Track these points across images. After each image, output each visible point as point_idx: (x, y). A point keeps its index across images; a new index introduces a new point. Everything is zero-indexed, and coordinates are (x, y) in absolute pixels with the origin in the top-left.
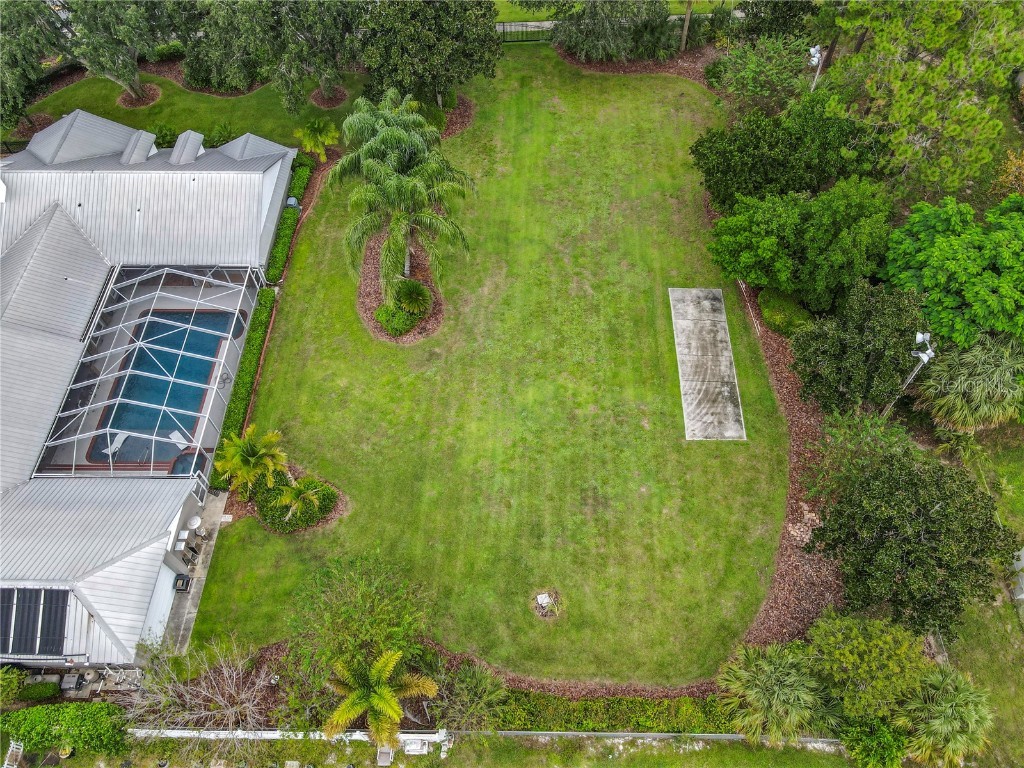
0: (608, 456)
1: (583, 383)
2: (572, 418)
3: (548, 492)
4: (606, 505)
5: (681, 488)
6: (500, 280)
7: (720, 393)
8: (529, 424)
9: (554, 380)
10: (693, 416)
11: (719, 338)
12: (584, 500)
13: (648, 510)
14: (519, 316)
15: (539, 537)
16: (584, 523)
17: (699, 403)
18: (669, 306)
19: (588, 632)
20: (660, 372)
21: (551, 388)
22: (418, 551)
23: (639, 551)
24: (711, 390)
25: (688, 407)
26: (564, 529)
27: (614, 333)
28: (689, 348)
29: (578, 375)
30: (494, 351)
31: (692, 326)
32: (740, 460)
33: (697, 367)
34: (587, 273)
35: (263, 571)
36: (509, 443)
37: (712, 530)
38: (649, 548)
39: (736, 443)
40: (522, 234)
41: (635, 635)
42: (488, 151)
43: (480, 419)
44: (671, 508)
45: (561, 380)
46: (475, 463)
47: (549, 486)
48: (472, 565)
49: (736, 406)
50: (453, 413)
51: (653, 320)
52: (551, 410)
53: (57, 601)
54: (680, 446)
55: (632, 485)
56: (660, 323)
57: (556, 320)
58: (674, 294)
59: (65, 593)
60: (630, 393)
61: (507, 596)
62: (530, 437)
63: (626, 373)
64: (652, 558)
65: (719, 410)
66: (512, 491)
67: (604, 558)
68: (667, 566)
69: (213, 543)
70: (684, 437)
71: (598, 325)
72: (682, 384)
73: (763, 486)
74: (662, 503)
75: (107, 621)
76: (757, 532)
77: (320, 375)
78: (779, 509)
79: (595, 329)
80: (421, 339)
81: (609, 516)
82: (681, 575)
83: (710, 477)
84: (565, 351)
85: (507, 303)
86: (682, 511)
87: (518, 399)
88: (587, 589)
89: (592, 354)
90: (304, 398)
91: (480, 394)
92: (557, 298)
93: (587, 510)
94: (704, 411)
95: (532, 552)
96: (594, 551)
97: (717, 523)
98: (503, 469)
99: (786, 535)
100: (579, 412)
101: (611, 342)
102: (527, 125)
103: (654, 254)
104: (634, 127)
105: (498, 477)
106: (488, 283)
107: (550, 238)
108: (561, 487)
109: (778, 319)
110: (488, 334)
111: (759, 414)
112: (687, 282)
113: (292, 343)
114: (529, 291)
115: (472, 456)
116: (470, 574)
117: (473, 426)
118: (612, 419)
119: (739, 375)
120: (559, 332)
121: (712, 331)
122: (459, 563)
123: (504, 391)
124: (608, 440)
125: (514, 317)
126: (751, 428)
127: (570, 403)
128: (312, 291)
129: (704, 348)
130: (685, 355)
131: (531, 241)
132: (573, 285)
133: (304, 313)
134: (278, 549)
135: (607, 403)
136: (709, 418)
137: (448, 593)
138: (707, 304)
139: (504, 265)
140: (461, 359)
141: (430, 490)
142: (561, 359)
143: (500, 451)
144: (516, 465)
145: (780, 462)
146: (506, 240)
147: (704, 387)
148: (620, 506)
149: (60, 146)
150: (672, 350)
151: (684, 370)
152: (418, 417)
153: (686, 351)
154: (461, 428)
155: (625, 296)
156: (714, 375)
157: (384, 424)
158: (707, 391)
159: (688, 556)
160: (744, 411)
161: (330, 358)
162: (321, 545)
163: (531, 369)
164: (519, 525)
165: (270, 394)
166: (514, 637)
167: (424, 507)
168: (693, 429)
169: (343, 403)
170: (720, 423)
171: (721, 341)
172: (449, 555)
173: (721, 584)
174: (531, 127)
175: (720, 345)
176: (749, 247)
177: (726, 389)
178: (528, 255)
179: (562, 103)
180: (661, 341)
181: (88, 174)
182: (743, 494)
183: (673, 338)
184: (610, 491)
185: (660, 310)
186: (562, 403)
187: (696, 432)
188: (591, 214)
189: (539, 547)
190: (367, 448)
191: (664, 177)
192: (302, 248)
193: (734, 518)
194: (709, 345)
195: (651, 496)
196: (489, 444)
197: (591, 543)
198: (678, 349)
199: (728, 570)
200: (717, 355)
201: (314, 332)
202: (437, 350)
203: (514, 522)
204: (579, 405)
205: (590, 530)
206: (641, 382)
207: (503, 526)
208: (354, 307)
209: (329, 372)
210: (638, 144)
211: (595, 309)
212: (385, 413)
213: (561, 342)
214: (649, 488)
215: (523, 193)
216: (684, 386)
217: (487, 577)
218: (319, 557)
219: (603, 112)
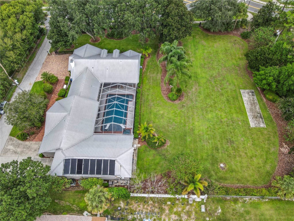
0: (232, 131)
1: (222, 113)
2: (221, 122)
3: (218, 139)
4: (234, 143)
5: (252, 139)
6: (197, 87)
7: (257, 116)
8: (211, 123)
9: (215, 112)
10: (251, 121)
11: (255, 102)
12: (228, 141)
13: (244, 144)
14: (203, 96)
15: (218, 150)
16: (228, 147)
17: (253, 118)
18: (241, 94)
19: (234, 173)
20: (241, 110)
21: (214, 114)
23: (244, 154)
24: (255, 115)
25: (250, 119)
26: (224, 148)
27: (228, 101)
28: (248, 104)
29: (221, 111)
30: (199, 105)
31: (248, 99)
32: (265, 132)
33: (251, 109)
34: (218, 86)
35: (151, 158)
36: (206, 127)
37: (261, 149)
38: (246, 153)
39: (263, 128)
40: (200, 76)
41: (246, 174)
42: (188, 54)
43: (198, 122)
44: (250, 144)
45: (217, 112)
46: (199, 132)
48: (202, 157)
49: (262, 119)
50: (191, 120)
51: (238, 98)
52: (216, 119)
53: (113, 162)
54: (249, 128)
55: (239, 138)
56: (239, 98)
58: (242, 91)
59: (114, 161)
60: (235, 115)
61: (212, 164)
62: (211, 126)
63: (233, 111)
64: (247, 156)
65: (258, 120)
66: (209, 139)
67: (235, 155)
68: (251, 158)
69: (137, 151)
70: (250, 126)
71: (224, 99)
72: (247, 113)
73: (272, 138)
74: (247, 142)
75: (125, 167)
76: (272, 150)
77: (155, 110)
78: (277, 144)
80: (179, 102)
81: (234, 145)
82: (255, 160)
83: (258, 136)
84: (216, 105)
85: (200, 93)
86: (253, 144)
87: (207, 117)
88: (232, 163)
89: (223, 106)
90: (152, 116)
91: (197, 115)
92: (212, 92)
93: (229, 144)
94: (254, 120)
95: (217, 154)
96: (232, 154)
97: (262, 147)
98: (206, 134)
99: (280, 150)
100: (222, 120)
101: (228, 103)
102: (197, 48)
103: (235, 81)
104: (224, 49)
105: (205, 136)
106: (194, 88)
107: (208, 77)
108: (221, 137)
109: (271, 97)
110: (196, 101)
111: (268, 121)
112: (245, 88)
113: (146, 102)
114: (205, 90)
115: (198, 131)
116: (202, 159)
117: (196, 123)
118: (231, 122)
119: (262, 111)
120: (214, 100)
121: (253, 100)
122: (199, 156)
123: (203, 115)
124: (231, 127)
125: (202, 97)
126: (267, 124)
127: (220, 118)
128: (149, 89)
129: (252, 105)
130: (247, 106)
131: (203, 78)
132: (215, 89)
133: (148, 95)
134: (153, 153)
135: (229, 118)
136: (256, 122)
138: (250, 94)
139: (197, 83)
140: (191, 107)
141: (189, 139)
142: (216, 107)
143: (204, 129)
144: (209, 133)
145: (276, 133)
146: (197, 77)
147: (253, 114)
148: (237, 143)
149: (85, 53)
150: (244, 105)
151: (247, 110)
152: (182, 121)
153: (247, 105)
154: (194, 124)
155: (229, 92)
156: (255, 111)
157: (174, 123)
158: (254, 115)
159: (256, 155)
160: (264, 120)
161: (157, 106)
162: (164, 152)
163: (209, 109)
164: (212, 147)
165: (143, 115)
166: (216, 174)
167: (188, 143)
168: (252, 124)
169: (163, 117)
170: (259, 123)
173: (266, 162)
174: (198, 49)
175: (256, 104)
176: (265, 79)
177: (259, 115)
178: (203, 81)
179: (204, 42)
180: (241, 103)
181: (95, 60)
182: (268, 140)
183: (243, 102)
184: (234, 139)
185: (239, 95)
186: (218, 118)
187: (253, 125)
188: (217, 71)
189: (218, 152)
190: (171, 128)
191: (234, 62)
192: (144, 79)
193: (266, 146)
194: (253, 104)
195: (244, 141)
197: (232, 152)
198: (245, 105)
199: (267, 159)
200: (255, 106)
201: (152, 100)
202: (184, 104)
203: (211, 146)
204: (222, 118)
205: (230, 148)
206: (237, 113)
207: (208, 147)
208: (161, 94)
209: (158, 110)
210: (226, 53)
211: (222, 95)
212: (174, 120)
213: (215, 103)
214: (243, 139)
215: (199, 65)
216: (248, 114)
217: (207, 160)
218: (164, 155)
219: (216, 45)
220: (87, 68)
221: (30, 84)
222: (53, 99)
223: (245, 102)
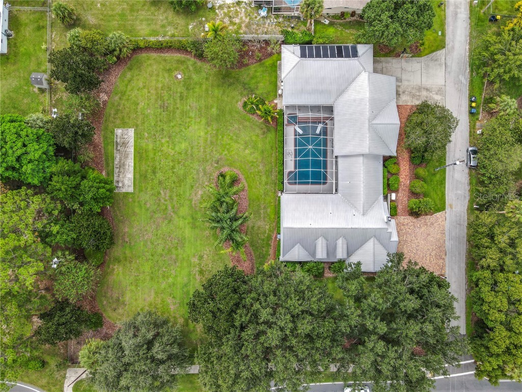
0: (159, 123)
1: (166, 151)
2: (170, 137)
3: (178, 111)
4: (161, 106)
5: (137, 111)
6: (195, 198)
7: (121, 147)
8: (184, 135)
9: (175, 152)
10: (131, 138)
11: (118, 169)
12: (167, 107)
13: (148, 104)
14: (187, 180)
15: (181, 96)
16: (167, 100)
17: (128, 142)
18: (134, 184)
19: (167, 68)
20: (140, 155)
21: (177, 149)
22: (216, 91)
23: (152, 91)
25: (132, 141)
26: (173, 98)
27: (154, 172)
29: (167, 154)
30: (196, 165)
31: (127, 175)
32: (118, 122)
33: (127, 157)
34: (163, 201)
36: (190, 128)
37: (130, 98)
38: (149, 92)
39: (118, 128)
40: (187, 221)
41: (155, 67)
42: (201, 272)
43: (200, 137)
44: (141, 105)
45: (173, 152)
46: (201, 121)
47: (178, 112)
48: (200, 87)
49: (116, 141)
50: (209, 139)
51: (141, 177)
52: (176, 140)
54: (136, 126)
55: (152, 112)
56: (137, 176)
57: (174, 178)
60: (151, 147)
61: (190, 78)
62: (183, 130)
63: (151, 155)
64: (148, 89)
65: (122, 140)
66: (189, 111)
67: (162, 89)
68: (144, 87)
70: (135, 130)
71: (160, 175)
73: (113, 112)
74: (144, 107)
76: (117, 98)
77: (256, 155)
78: (109, 105)
79: (161, 173)
80: (221, 170)
81: (160, 102)
82: (141, 85)
83: (128, 116)
84: (171, 164)
85: (192, 187)
86: (138, 104)
87: (187, 144)
88: (167, 80)
89: (162, 163)
90: (260, 145)
91: (200, 146)
92: (174, 188)
93: (166, 105)
94: (127, 139)
95: (183, 91)
96: (165, 92)
97: (128, 100)
98: (192, 118)
99: (109, 97)
100: (168, 139)
101: (155, 168)
102: (185, 290)
103: (137, 210)
104: (139, 286)
105: (193, 116)
106: (199, 196)
107: (176, 219)
108: (174, 112)
110: (198, 172)
111: (109, 139)
112: (126, 194)
113: (268, 170)
114: (184, 192)
115: (201, 123)
116: (201, 84)
117: (202, 134)
118: (157, 137)
119: (114, 154)
120: (173, 173)
121: (120, 172)
122: (204, 87)
123: (192, 148)
124: (159, 129)
125: (189, 180)
126: (112, 132)
127: (170, 142)
128: (266, 194)
129: (124, 165)
130: (130, 162)
131: (183, 217)
132: (168, 195)
133: (266, 184)
135: (158, 142)
136: (126, 137)
137: (207, 79)
138: (120, 185)
139: (193, 205)
140: (207, 161)
141: (214, 111)
142: (173, 161)
143: (193, 125)
144: (188, 120)
145: (106, 120)
146: (193, 218)
148: (156, 106)
150: (135, 164)
151: (132, 156)
152: (220, 137)
153: (130, 164)
154: (206, 133)
155: (149, 189)
156: (122, 154)
157: (231, 134)
158: (125, 148)
159: (138, 90)
160: (114, 140)
161: (252, 162)
163: (183, 156)
164: (186, 99)
165: (272, 148)
166: (187, 68)
167: (215, 105)
168: (131, 132)
169: (246, 143)
170: (122, 135)
171: (117, 168)
172: (207, 90)
173: (129, 81)
174: (183, 288)
175: (118, 166)
177: (119, 148)
178: (184, 211)
179: (170, 305)
180: (138, 168)
181: (353, 227)
182: (119, 110)
183: (134, 169)
184: (159, 110)
185: (137, 182)
186: (173, 143)
188: (160, 232)
189: (181, 93)
190: (236, 126)
191: (128, 254)
193: (123, 102)
194: (122, 166)
195: (147, 108)
196: (196, 127)
197: (165, 94)
198: (133, 164)
199: (127, 85)
200: (120, 162)
201: (261, 174)
202: (216, 165)
203: (188, 100)
204: (168, 142)
205: (166, 98)
206: (146, 151)
207: (191, 99)
208: (249, 186)
209: (253, 156)
210: (138, 276)
211: (160, 183)
212: (231, 139)
213: (173, 168)
214: (147, 111)
215: (186, 245)
216: (132, 150)
217: (196, 84)
218: (245, 89)
219: (151, 298)
220: (363, 215)
221: (451, 206)
222: (405, 175)
223: (132, 169)
